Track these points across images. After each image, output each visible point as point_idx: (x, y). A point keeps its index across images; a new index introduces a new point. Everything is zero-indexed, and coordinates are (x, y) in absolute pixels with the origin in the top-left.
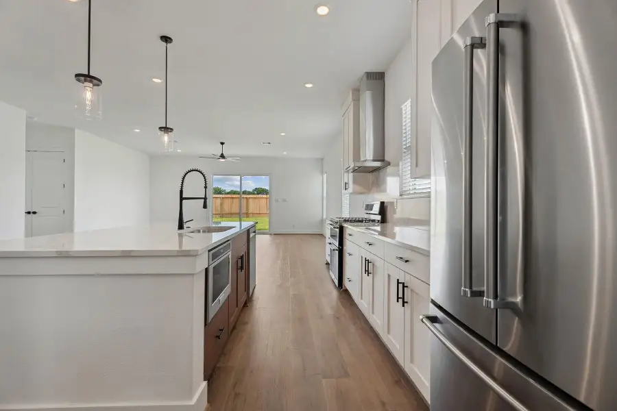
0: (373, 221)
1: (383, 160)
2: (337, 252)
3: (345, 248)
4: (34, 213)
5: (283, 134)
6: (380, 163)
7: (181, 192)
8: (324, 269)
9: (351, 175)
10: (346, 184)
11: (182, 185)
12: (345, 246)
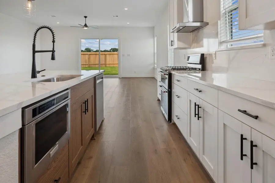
0: (195, 69)
1: (202, 21)
5: (126, 9)
6: (199, 23)
7: (34, 46)
8: (156, 103)
9: (176, 34)
10: (172, 41)
11: (34, 40)
12: (173, 89)
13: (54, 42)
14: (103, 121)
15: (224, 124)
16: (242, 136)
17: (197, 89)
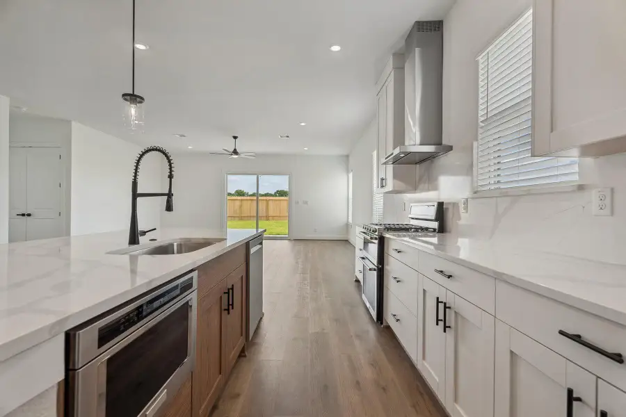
0: (427, 229)
1: (438, 143)
2: (375, 273)
3: (386, 267)
4: (29, 215)
5: (303, 124)
6: (433, 147)
7: (135, 184)
8: (352, 287)
9: (390, 168)
10: (382, 179)
11: (136, 173)
12: (388, 265)
13: (171, 177)
14: (261, 318)
15: (512, 352)
16: (570, 392)
17: (442, 272)
